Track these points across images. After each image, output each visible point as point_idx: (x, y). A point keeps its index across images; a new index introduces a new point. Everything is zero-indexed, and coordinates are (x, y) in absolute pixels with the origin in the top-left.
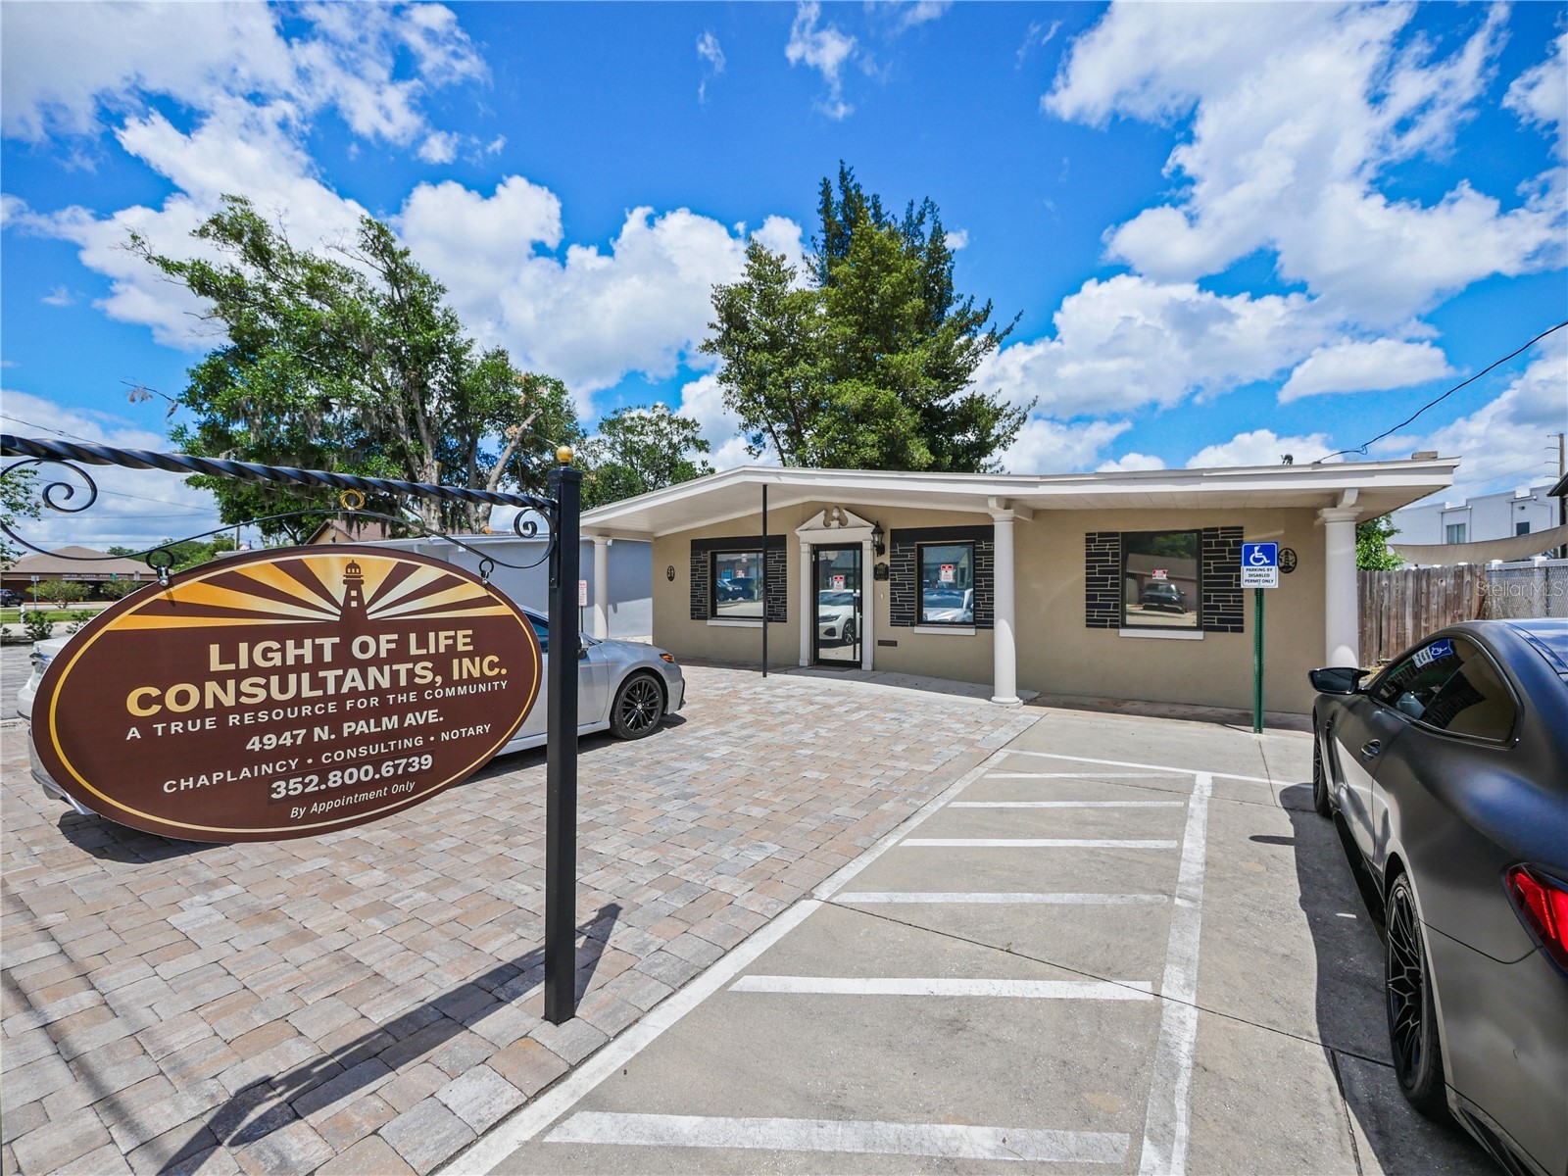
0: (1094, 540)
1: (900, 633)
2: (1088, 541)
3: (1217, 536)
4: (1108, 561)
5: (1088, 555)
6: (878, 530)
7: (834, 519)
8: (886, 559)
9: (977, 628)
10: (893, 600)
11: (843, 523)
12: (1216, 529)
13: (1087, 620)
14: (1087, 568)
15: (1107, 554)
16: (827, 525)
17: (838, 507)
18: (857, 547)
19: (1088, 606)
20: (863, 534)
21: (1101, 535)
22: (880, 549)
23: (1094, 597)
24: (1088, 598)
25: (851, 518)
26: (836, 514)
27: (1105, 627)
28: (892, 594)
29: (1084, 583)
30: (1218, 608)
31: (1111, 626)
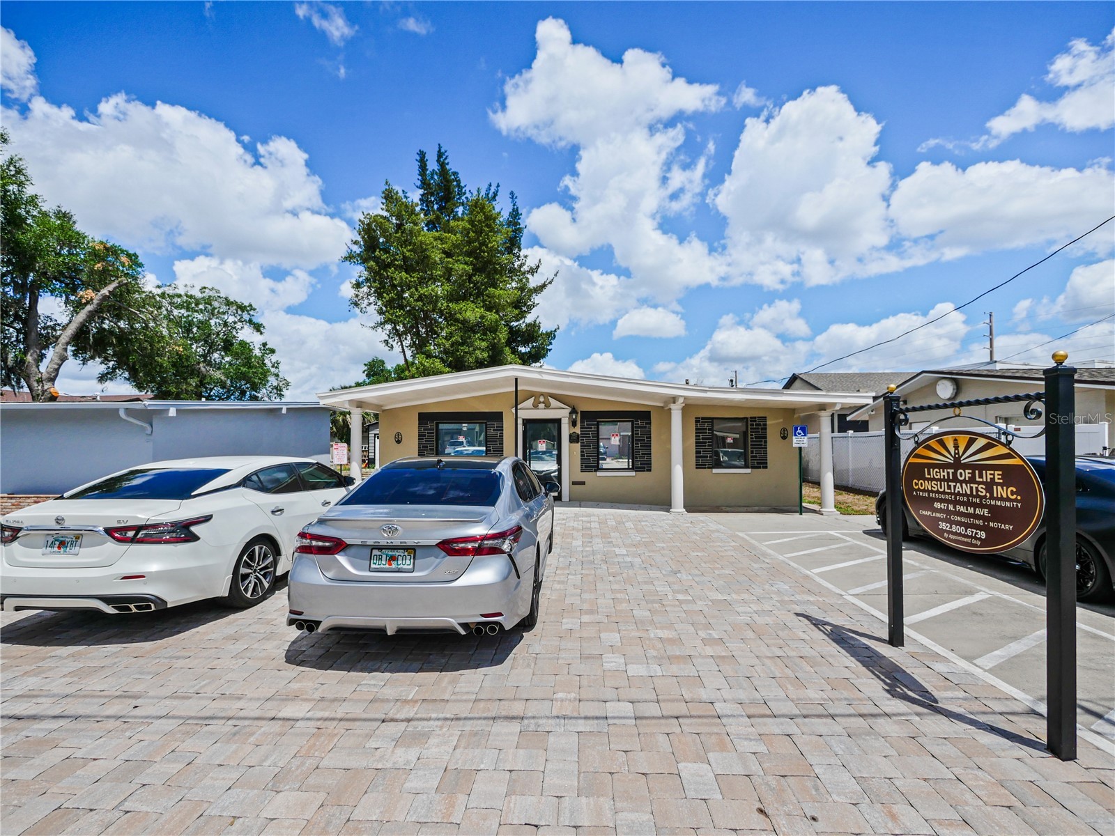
0: (699, 421)
1: (587, 477)
2: (696, 421)
3: (755, 421)
4: (706, 433)
5: (696, 429)
6: (574, 411)
7: (540, 403)
8: (578, 430)
9: (636, 471)
10: (582, 455)
11: (548, 406)
12: (755, 418)
13: (696, 465)
14: (696, 436)
15: (706, 429)
16: (535, 406)
17: (542, 394)
18: (558, 422)
19: (697, 457)
20: (563, 413)
21: (703, 418)
22: (574, 424)
23: (699, 452)
24: (697, 452)
25: (553, 402)
26: (542, 399)
27: (705, 468)
28: (581, 452)
29: (695, 445)
30: (756, 457)
31: (709, 468)
